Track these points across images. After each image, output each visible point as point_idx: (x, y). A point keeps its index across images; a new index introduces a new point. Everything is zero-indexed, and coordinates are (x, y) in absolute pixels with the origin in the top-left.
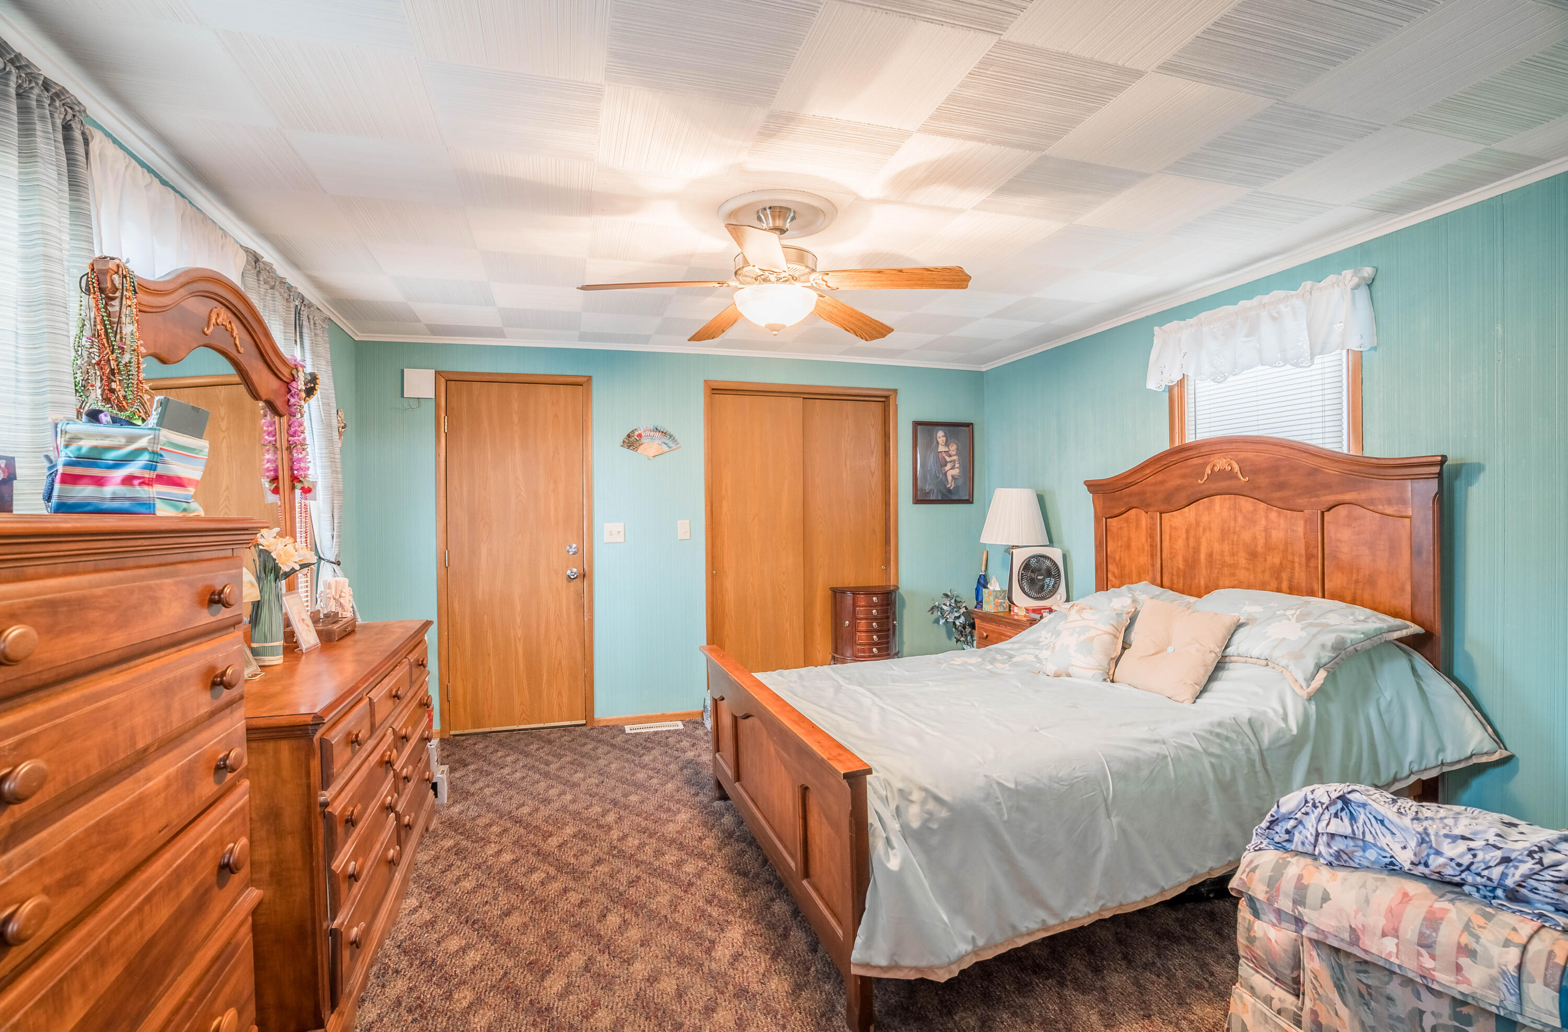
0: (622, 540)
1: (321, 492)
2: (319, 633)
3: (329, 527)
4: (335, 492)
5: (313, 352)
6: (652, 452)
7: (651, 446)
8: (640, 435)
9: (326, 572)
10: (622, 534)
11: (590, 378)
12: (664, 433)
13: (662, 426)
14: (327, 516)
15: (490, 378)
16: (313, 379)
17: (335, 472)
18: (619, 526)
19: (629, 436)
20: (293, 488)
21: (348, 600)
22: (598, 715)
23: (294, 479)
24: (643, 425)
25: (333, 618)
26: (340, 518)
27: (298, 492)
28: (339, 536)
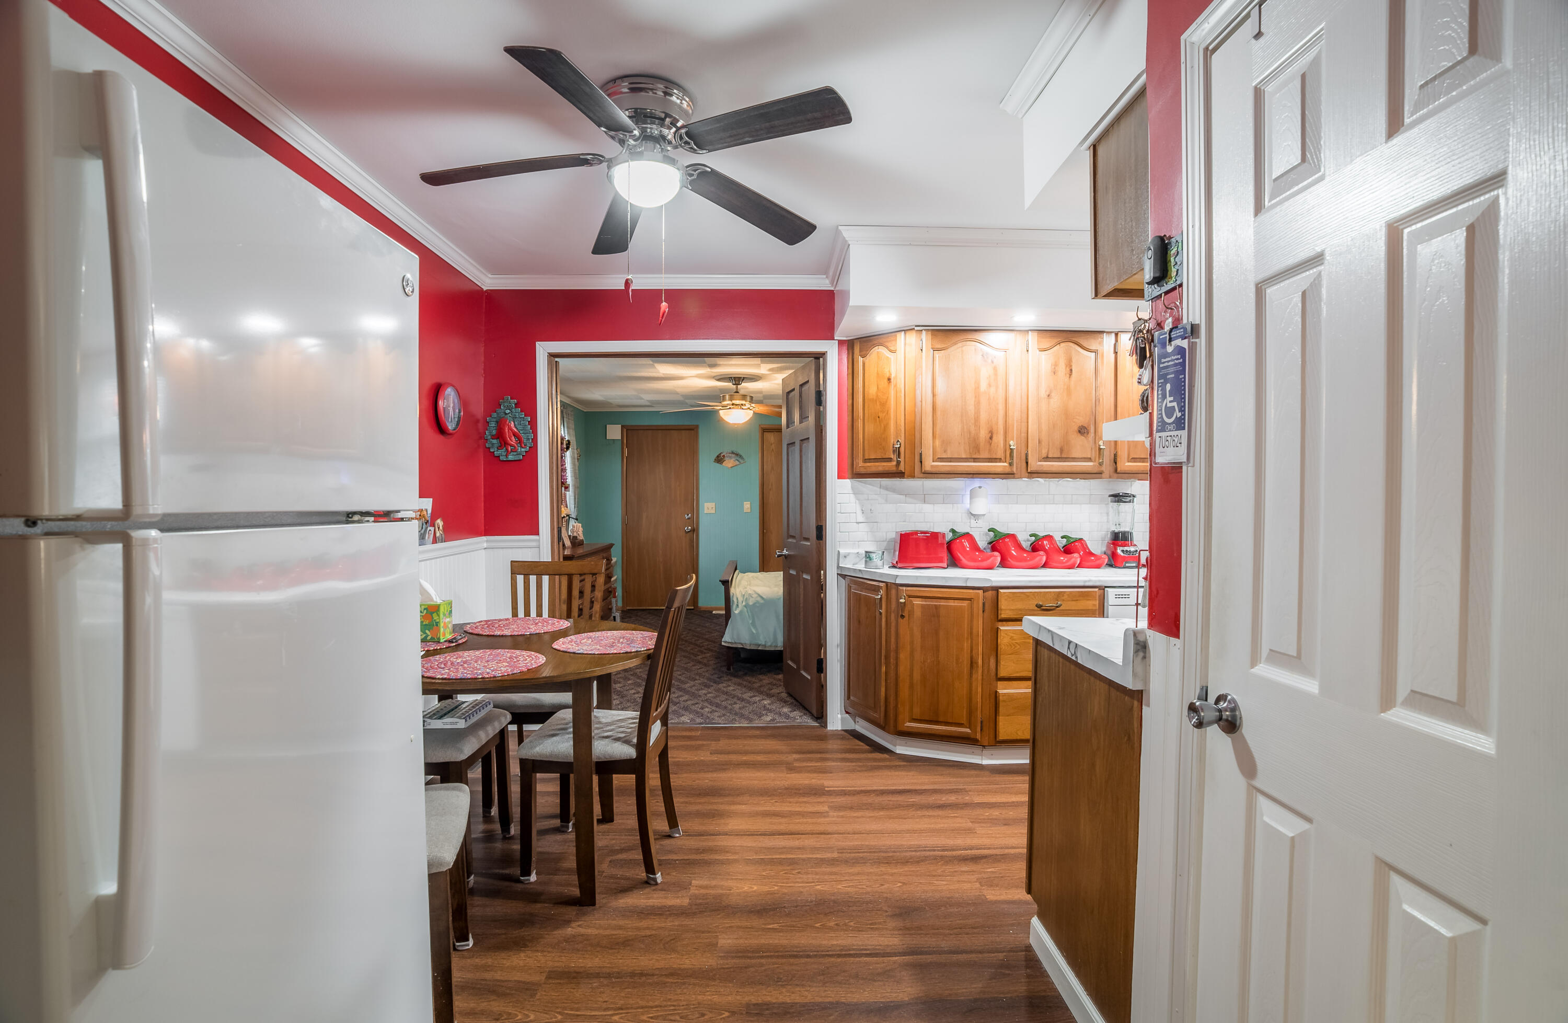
0: (714, 512)
1: (571, 488)
2: (571, 542)
3: (573, 503)
4: (575, 487)
5: (568, 428)
6: (730, 465)
7: (729, 463)
8: (724, 456)
9: (572, 522)
10: (714, 509)
11: (697, 427)
12: (737, 455)
13: (735, 450)
14: (572, 498)
15: (648, 428)
16: (569, 442)
17: (576, 478)
18: (713, 505)
19: (718, 456)
20: (562, 486)
21: (581, 533)
22: (700, 604)
23: (563, 483)
24: (725, 450)
25: (575, 538)
26: (578, 499)
27: (563, 488)
28: (577, 507)
